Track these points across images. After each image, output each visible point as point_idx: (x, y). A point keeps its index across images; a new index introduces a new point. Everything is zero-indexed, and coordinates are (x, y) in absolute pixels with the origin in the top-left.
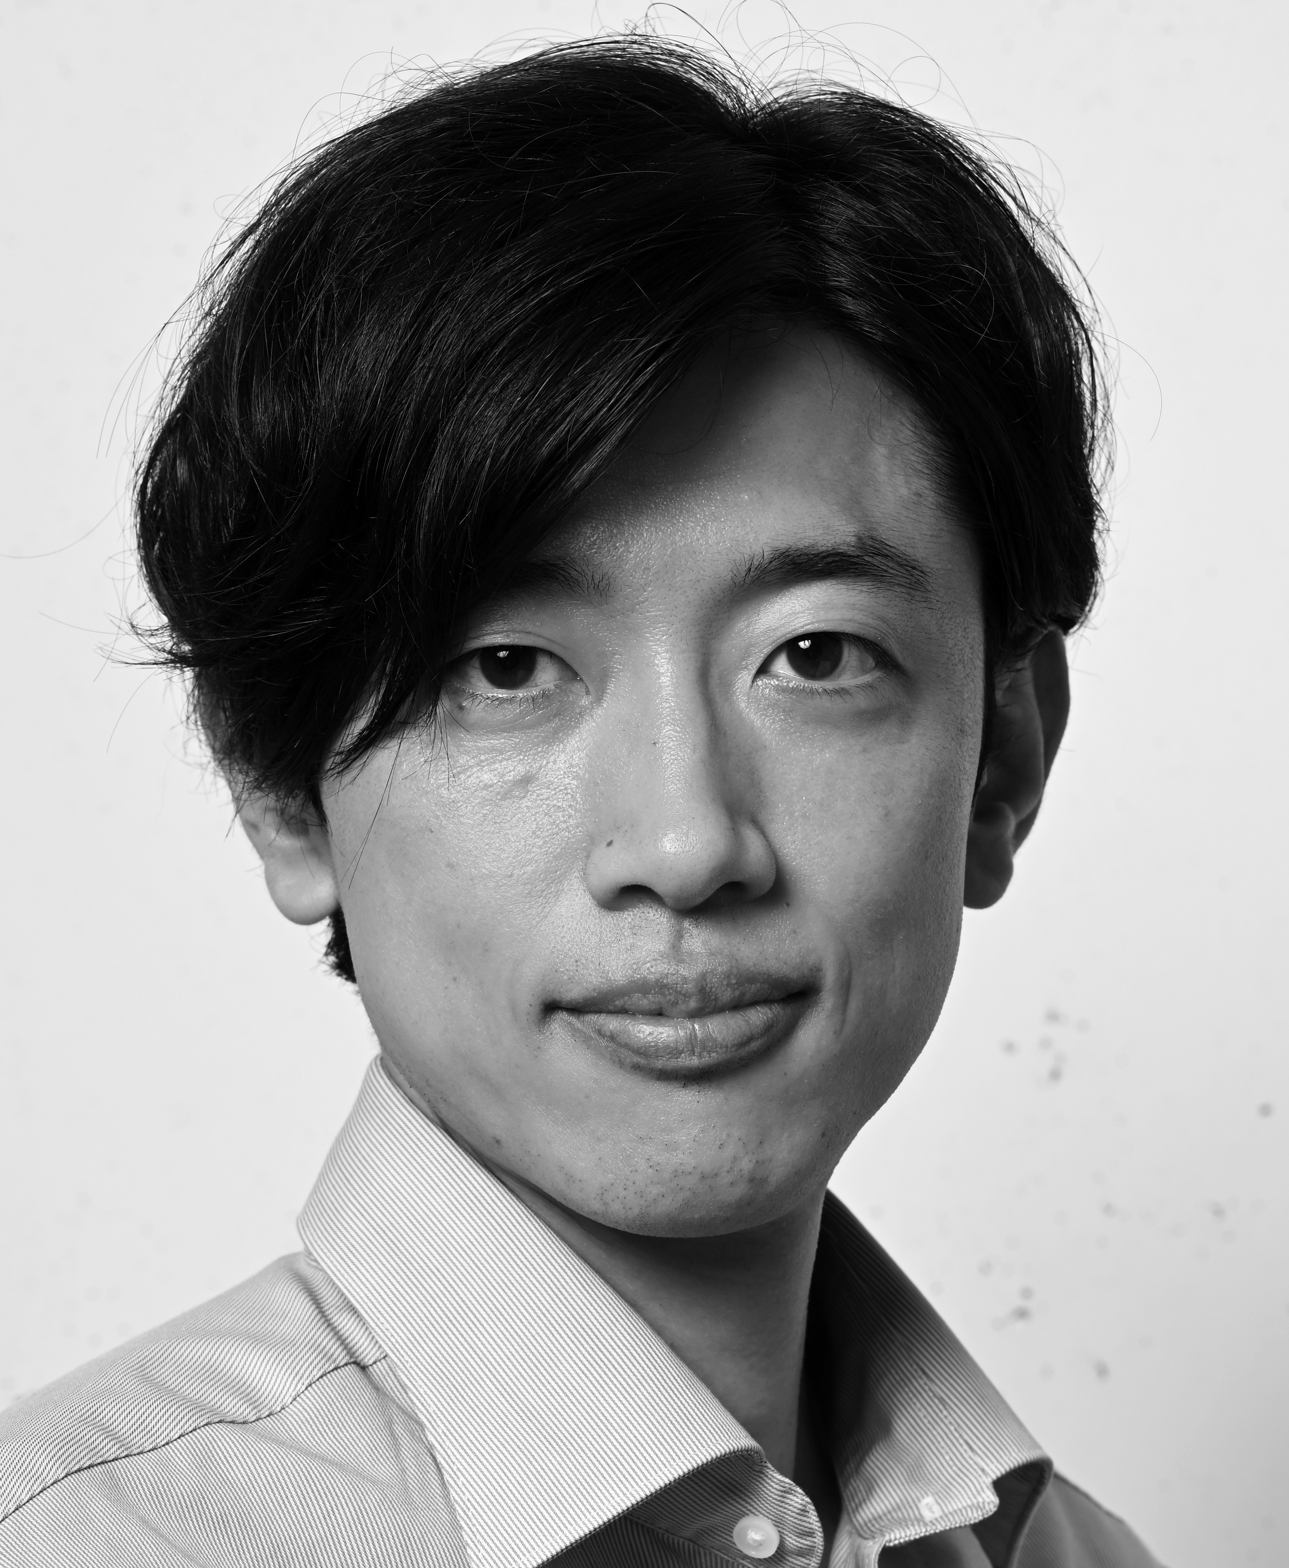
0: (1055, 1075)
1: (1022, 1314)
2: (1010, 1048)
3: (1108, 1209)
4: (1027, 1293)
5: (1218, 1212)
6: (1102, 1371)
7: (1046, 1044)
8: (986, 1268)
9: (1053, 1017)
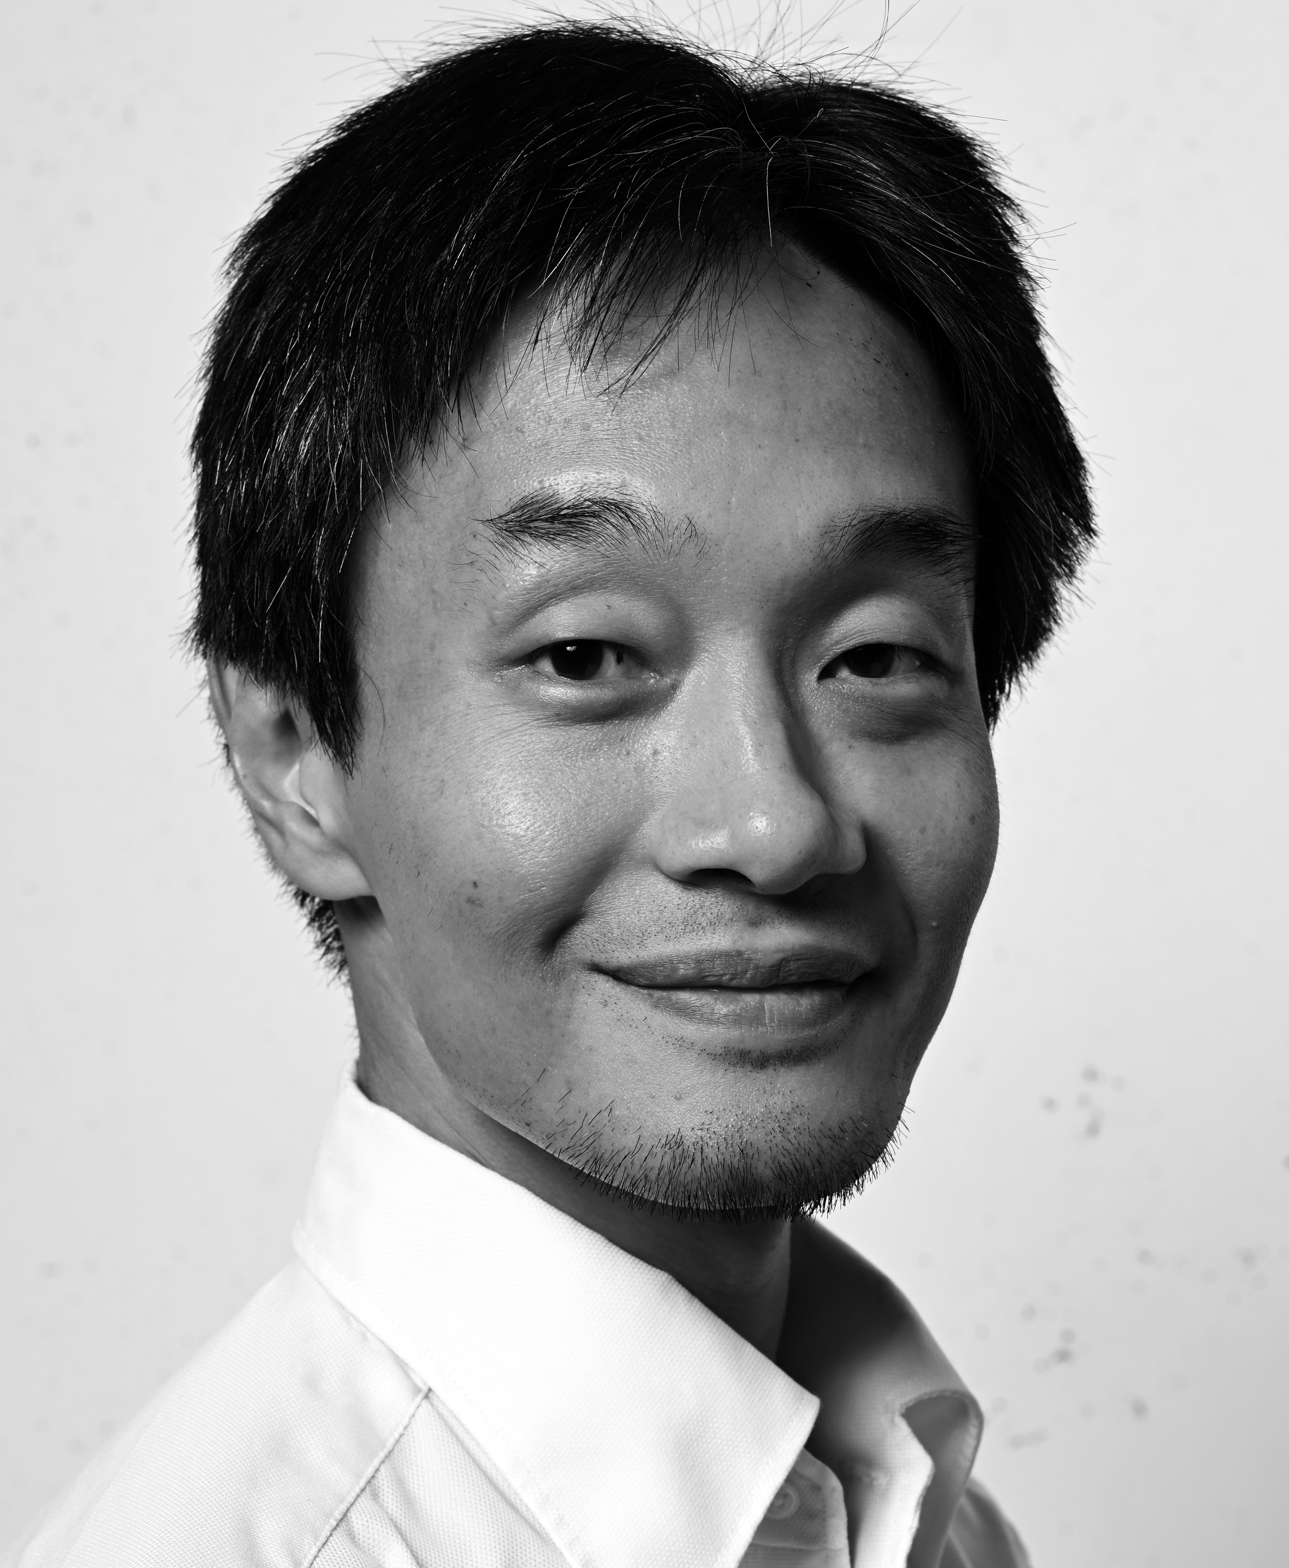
0: (1093, 1130)
1: (1063, 1356)
2: (1050, 1104)
3: (1145, 1257)
4: (1068, 1335)
5: (1248, 1258)
6: (1140, 1410)
7: (1084, 1101)
8: (1029, 1313)
9: (1091, 1075)
